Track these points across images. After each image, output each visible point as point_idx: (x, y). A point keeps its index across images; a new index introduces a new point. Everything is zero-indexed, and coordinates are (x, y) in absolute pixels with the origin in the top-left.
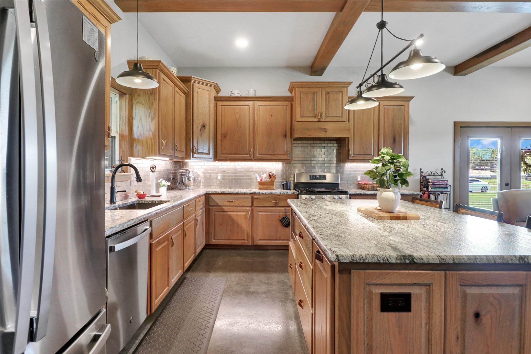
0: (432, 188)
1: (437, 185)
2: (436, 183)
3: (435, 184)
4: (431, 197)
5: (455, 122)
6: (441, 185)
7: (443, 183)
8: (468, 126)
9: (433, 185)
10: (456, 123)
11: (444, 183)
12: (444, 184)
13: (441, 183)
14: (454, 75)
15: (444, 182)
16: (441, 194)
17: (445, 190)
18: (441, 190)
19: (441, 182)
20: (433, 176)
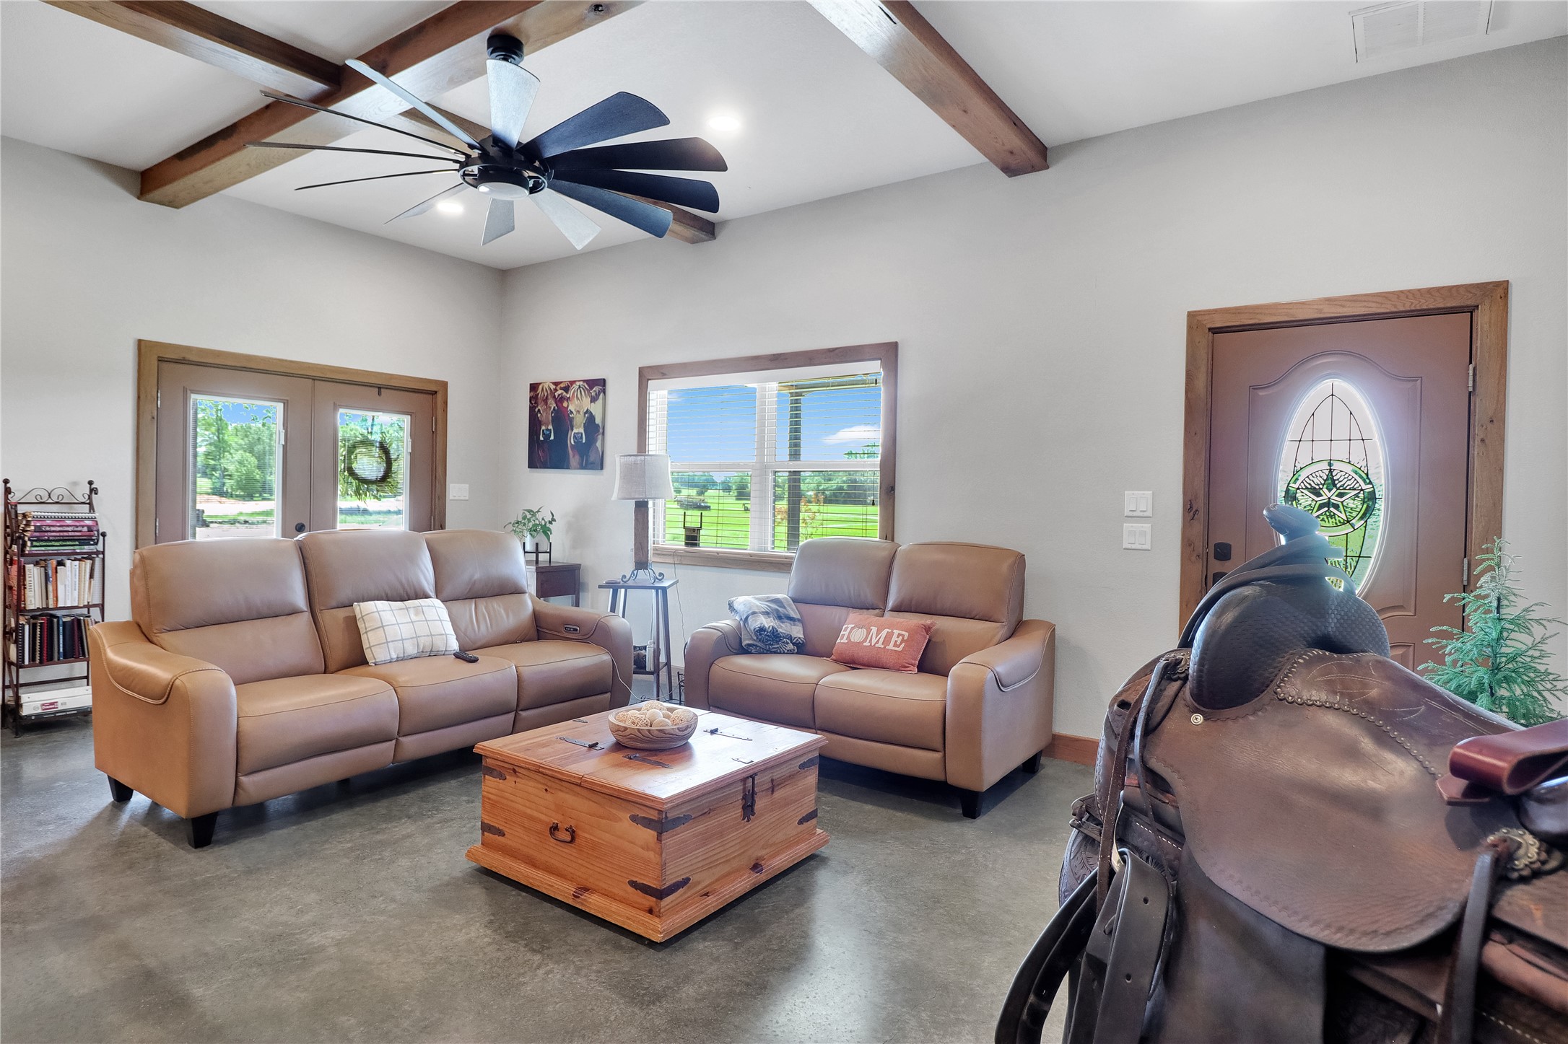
0: (35, 543)
1: (54, 531)
2: (50, 526)
3: (48, 529)
4: (27, 573)
5: (140, 343)
6: (70, 534)
7: (77, 527)
8: (184, 359)
9: (37, 534)
10: (143, 343)
11: (83, 526)
12: (79, 529)
13: (68, 526)
14: (139, 198)
15: (82, 523)
16: (68, 563)
17: (86, 547)
18: (68, 549)
19: (68, 522)
20: (57, 503)
